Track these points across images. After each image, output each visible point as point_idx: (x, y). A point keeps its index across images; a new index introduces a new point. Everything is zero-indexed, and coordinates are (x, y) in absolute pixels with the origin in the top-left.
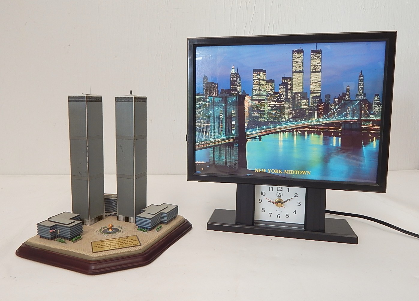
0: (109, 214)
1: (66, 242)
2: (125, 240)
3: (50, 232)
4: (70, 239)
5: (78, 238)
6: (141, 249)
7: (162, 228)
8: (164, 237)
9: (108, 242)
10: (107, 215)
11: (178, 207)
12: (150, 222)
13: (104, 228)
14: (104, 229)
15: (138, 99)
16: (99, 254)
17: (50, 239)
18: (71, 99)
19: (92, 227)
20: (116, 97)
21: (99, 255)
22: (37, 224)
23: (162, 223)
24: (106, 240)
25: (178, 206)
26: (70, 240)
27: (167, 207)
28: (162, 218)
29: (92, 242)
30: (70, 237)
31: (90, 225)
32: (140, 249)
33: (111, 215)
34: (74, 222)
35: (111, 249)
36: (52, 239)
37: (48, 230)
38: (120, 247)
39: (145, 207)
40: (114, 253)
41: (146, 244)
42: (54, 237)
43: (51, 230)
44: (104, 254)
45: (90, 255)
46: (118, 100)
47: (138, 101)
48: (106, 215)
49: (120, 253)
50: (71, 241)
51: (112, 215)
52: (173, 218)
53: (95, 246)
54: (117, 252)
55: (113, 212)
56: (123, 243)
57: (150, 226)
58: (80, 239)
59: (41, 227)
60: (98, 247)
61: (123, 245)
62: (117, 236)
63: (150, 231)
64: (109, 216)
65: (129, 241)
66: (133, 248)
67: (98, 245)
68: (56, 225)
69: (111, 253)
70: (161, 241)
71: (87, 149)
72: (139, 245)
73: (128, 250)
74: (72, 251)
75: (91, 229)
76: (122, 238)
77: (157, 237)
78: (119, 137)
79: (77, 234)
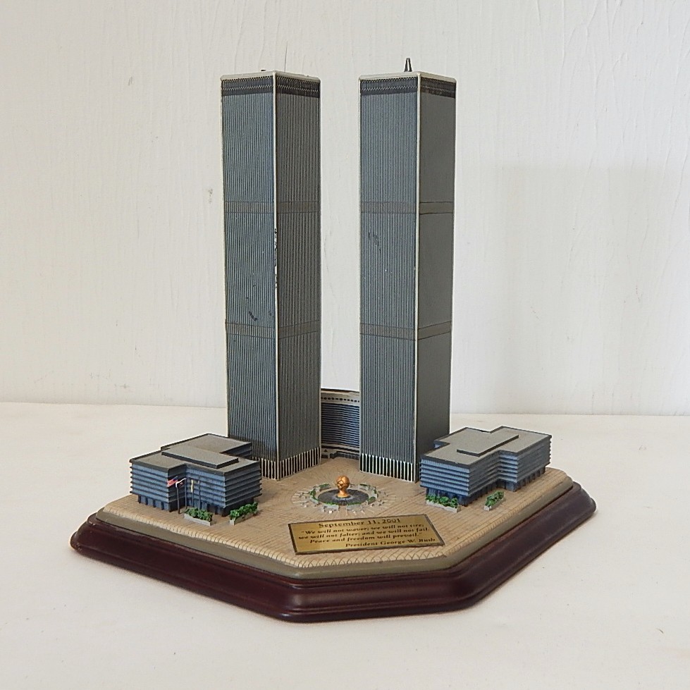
0: (334, 451)
1: (213, 518)
2: (391, 525)
3: (168, 485)
4: (226, 513)
5: (248, 511)
6: (444, 556)
7: (505, 500)
8: (513, 528)
9: (341, 528)
10: (328, 454)
11: (551, 440)
12: (468, 476)
13: (322, 488)
14: (323, 491)
15: (433, 85)
16: (315, 559)
17: (167, 507)
18: (231, 88)
19: (286, 483)
20: (362, 78)
21: (315, 563)
22: (130, 461)
23: (501, 484)
24: (334, 523)
25: (550, 437)
26: (224, 515)
27: (517, 437)
28: (502, 469)
29: (289, 525)
30: (224, 506)
31: (282, 476)
32: (440, 554)
33: (337, 455)
34: (236, 461)
35: (349, 547)
36: (173, 508)
37: (163, 479)
38: (379, 545)
39: (446, 432)
40: (360, 560)
41: (458, 542)
42: (178, 501)
43: (169, 479)
44: (330, 560)
45: (288, 561)
46: (370, 88)
47: (430, 91)
48: (325, 453)
49: (381, 562)
50: (228, 517)
51: (343, 456)
52: (534, 475)
53: (300, 536)
54: (369, 560)
55: (346, 447)
56: (387, 534)
57: (467, 489)
58: (255, 515)
59: (142, 471)
60: (310, 539)
61: (388, 540)
62: (363, 514)
63: (466, 506)
64: (333, 456)
65: (402, 529)
66: (421, 552)
67: (309, 532)
68: (184, 466)
69: (353, 560)
70: (503, 538)
71: (275, 240)
72: (438, 545)
73: (404, 555)
74: (233, 545)
75: (282, 489)
76: (381, 522)
77: (492, 526)
78: (370, 207)
79: (246, 498)
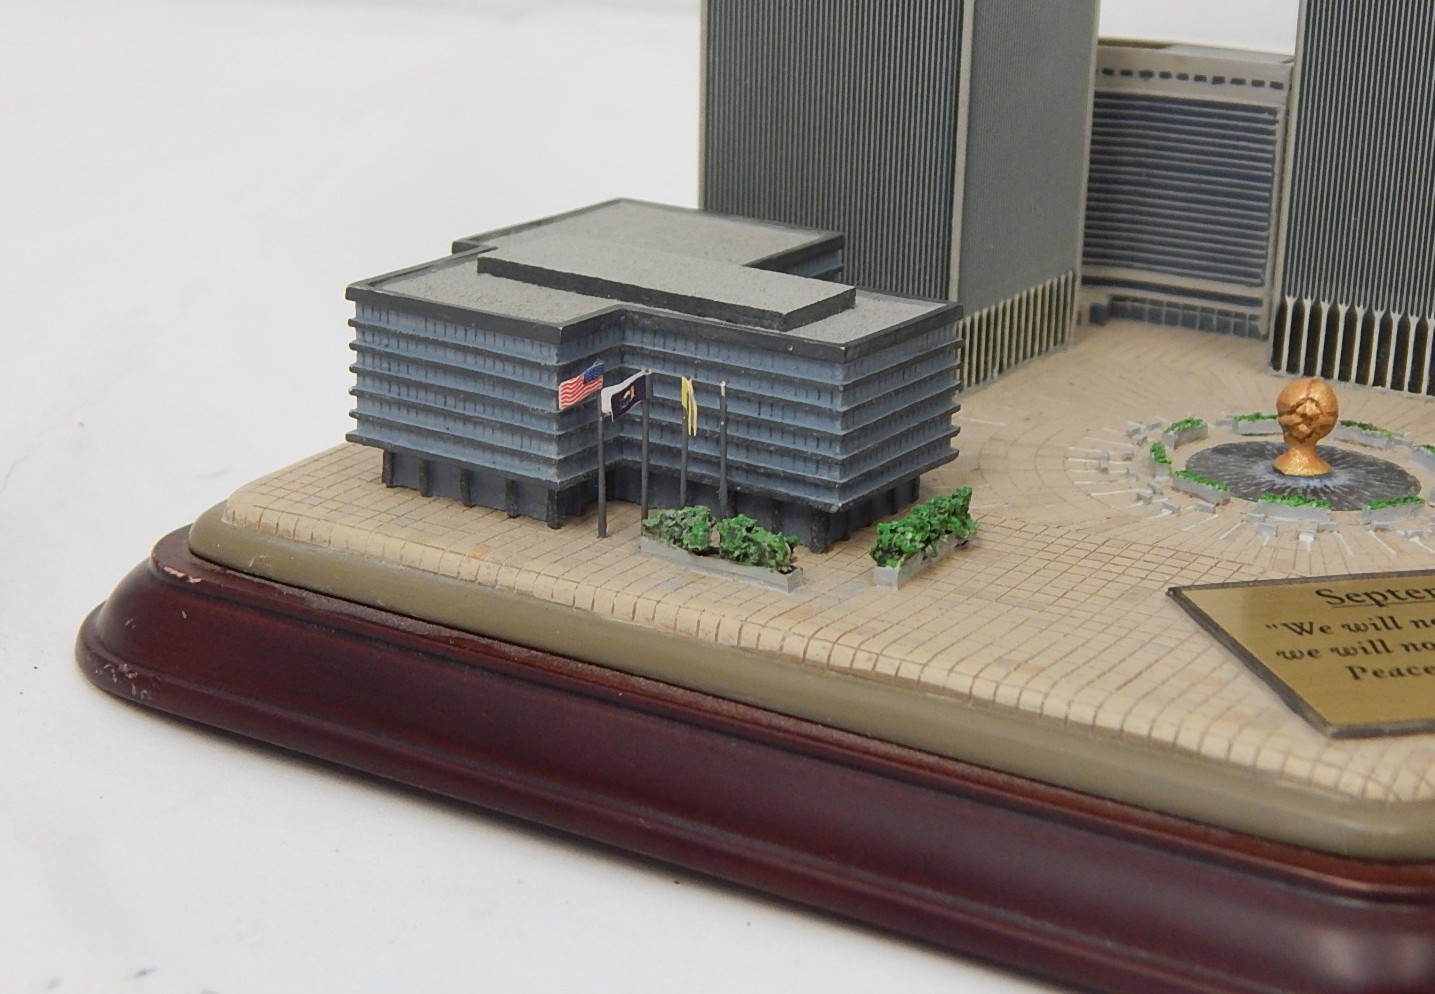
3: (558, 405)
5: (946, 527)
24: (1379, 588)
36: (572, 506)
43: (565, 373)
68: (619, 320)
